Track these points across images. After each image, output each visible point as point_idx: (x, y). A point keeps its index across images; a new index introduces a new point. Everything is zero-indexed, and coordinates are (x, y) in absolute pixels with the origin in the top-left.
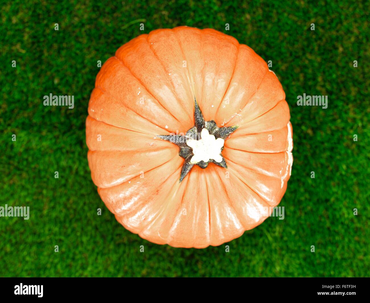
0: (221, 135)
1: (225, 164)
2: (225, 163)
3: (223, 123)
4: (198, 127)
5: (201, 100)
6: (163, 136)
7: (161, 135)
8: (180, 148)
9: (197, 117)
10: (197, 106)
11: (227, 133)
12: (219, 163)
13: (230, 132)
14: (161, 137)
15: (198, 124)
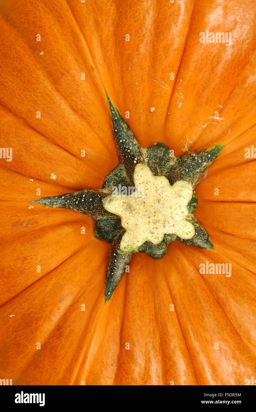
0: (183, 172)
1: (207, 240)
2: (206, 237)
3: (186, 145)
4: (126, 164)
5: (125, 100)
6: (49, 198)
7: (45, 198)
8: (93, 220)
9: (121, 141)
10: (116, 116)
11: (198, 167)
12: (191, 241)
13: (205, 164)
14: (44, 202)
15: (125, 156)
